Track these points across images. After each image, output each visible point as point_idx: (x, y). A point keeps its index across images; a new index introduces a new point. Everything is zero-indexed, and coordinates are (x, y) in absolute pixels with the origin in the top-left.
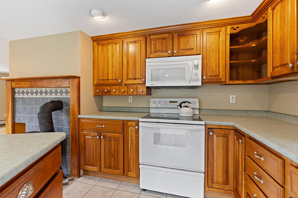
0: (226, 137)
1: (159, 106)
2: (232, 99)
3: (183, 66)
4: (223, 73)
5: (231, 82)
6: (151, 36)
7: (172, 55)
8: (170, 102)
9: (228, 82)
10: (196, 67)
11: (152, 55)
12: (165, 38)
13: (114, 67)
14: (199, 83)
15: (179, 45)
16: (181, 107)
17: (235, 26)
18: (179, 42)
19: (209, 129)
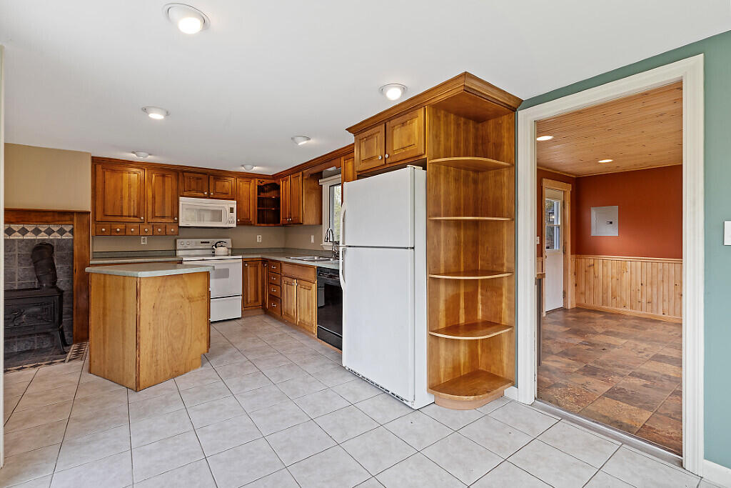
0: (256, 266)
1: (189, 248)
2: (259, 239)
3: (220, 209)
4: (253, 217)
5: (259, 225)
6: (185, 174)
7: (209, 197)
8: (202, 242)
9: (256, 224)
10: (232, 210)
11: (185, 194)
12: (200, 179)
13: (132, 200)
14: (234, 225)
15: (215, 189)
16: (216, 247)
17: (261, 180)
18: (215, 185)
19: (244, 262)
